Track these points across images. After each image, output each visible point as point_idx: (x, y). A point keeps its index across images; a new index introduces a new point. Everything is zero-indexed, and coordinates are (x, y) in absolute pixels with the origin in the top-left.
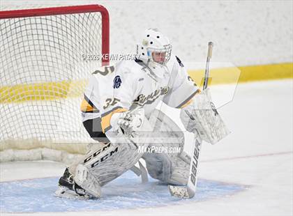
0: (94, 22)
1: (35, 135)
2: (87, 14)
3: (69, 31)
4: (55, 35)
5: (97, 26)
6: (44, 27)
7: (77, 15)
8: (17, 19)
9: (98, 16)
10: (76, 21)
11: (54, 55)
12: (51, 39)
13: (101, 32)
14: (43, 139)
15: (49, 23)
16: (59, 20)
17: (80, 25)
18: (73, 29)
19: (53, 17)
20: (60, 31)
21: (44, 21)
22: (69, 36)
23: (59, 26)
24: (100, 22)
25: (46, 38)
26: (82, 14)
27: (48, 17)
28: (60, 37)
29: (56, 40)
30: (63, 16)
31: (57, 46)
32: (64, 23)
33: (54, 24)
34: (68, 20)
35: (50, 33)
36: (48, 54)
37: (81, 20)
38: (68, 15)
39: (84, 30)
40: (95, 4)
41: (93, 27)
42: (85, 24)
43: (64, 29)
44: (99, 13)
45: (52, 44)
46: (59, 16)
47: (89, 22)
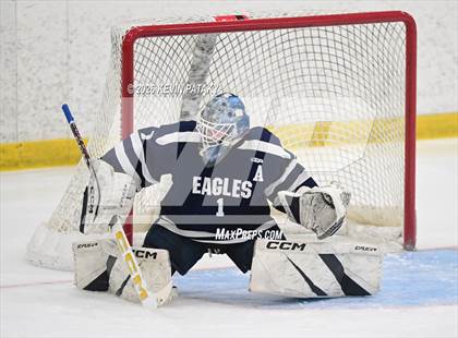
0: (395, 35)
2: (385, 24)
3: (358, 49)
4: (339, 54)
5: (400, 42)
6: (324, 42)
7: (370, 26)
8: (284, 31)
9: (400, 26)
10: (370, 35)
11: (337, 82)
12: (333, 59)
15: (330, 36)
16: (344, 33)
17: (375, 40)
18: (364, 46)
19: (336, 28)
20: (346, 49)
21: (323, 34)
22: (359, 56)
23: (345, 40)
24: (404, 36)
25: (326, 58)
26: (378, 25)
27: (329, 28)
28: (346, 56)
29: (341, 61)
30: (350, 27)
31: (341, 69)
32: (351, 36)
33: (338, 38)
34: (357, 32)
35: (332, 52)
36: (330, 80)
37: (376, 33)
39: (381, 47)
40: (397, 9)
41: (393, 43)
42: (381, 39)
43: (352, 45)
44: (402, 23)
45: (334, 67)
46: (344, 26)
47: (388, 36)
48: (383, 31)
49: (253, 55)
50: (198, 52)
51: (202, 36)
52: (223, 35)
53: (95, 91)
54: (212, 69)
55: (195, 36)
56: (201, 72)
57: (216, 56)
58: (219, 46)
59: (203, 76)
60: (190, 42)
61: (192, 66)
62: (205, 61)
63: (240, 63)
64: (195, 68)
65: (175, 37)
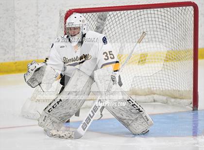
0: (189, 13)
1: (149, 86)
2: (184, 7)
3: (172, 19)
4: (164, 21)
5: (191, 15)
6: (156, 16)
7: (177, 8)
8: (138, 11)
9: (191, 8)
10: (177, 12)
11: (162, 34)
12: (161, 24)
13: (193, 19)
14: (155, 89)
15: (159, 13)
16: (166, 12)
18: (175, 17)
19: (162, 10)
20: (166, 19)
21: (156, 12)
22: (172, 22)
23: (166, 15)
24: (193, 12)
25: (157, 23)
26: (181, 8)
27: (159, 9)
28: (167, 22)
29: (164, 25)
30: (168, 9)
31: (164, 28)
32: (169, 13)
33: (163, 14)
34: (172, 11)
35: (160, 20)
36: (159, 33)
37: (180, 11)
38: (172, 8)
39: (182, 17)
41: (188, 16)
42: (183, 14)
43: (169, 17)
44: (192, 7)
45: (161, 27)
46: (166, 9)
47: (185, 13)
48: (183, 11)
49: (124, 22)
50: (99, 20)
51: (101, 13)
52: (110, 13)
54: (105, 28)
55: (98, 13)
56: (101, 30)
57: (107, 23)
58: (109, 18)
60: (95, 16)
61: (97, 27)
62: (103, 25)
63: (119, 26)
65: (88, 14)
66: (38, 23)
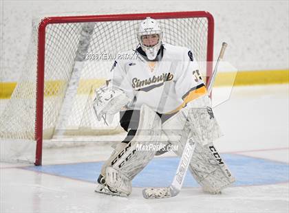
0: (201, 25)
2: (196, 19)
3: (179, 33)
5: (204, 29)
7: (187, 19)
9: (204, 20)
10: (186, 25)
13: (207, 34)
15: (163, 25)
16: (171, 24)
17: (190, 28)
18: (183, 31)
19: (167, 21)
20: (172, 33)
22: (180, 38)
23: (171, 28)
24: (206, 25)
26: (191, 19)
28: (172, 38)
30: (175, 20)
32: (175, 26)
33: (167, 27)
34: (179, 24)
37: (190, 24)
38: (179, 19)
39: (193, 32)
40: (202, 10)
41: (200, 30)
42: (193, 27)
43: (176, 31)
44: (206, 19)
46: (171, 20)
47: (197, 26)
48: (194, 23)
49: (116, 36)
50: (84, 33)
51: (87, 23)
52: (99, 23)
53: (18, 55)
54: (91, 43)
55: (82, 24)
56: (85, 45)
57: (94, 36)
58: (96, 30)
59: (87, 48)
60: (79, 27)
61: (80, 42)
62: (88, 39)
63: (109, 41)
64: (81, 43)
65: (70, 24)
66: (3, 34)
